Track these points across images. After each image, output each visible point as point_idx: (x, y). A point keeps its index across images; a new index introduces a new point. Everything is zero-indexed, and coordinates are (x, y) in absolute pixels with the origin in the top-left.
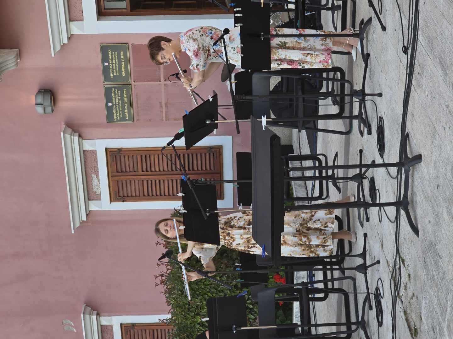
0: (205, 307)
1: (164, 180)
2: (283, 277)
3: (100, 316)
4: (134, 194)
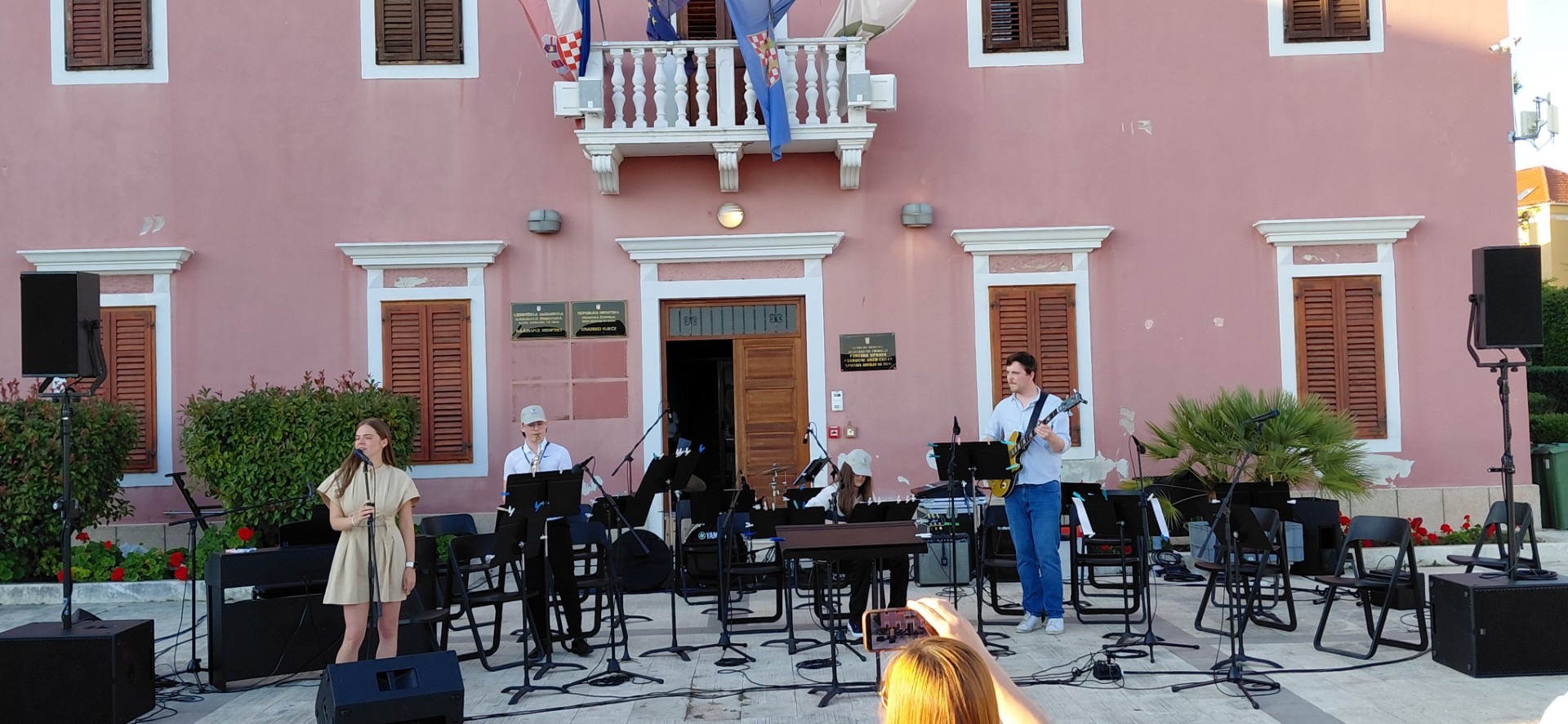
1: (419, 380)
3: (171, 275)
4: (395, 336)
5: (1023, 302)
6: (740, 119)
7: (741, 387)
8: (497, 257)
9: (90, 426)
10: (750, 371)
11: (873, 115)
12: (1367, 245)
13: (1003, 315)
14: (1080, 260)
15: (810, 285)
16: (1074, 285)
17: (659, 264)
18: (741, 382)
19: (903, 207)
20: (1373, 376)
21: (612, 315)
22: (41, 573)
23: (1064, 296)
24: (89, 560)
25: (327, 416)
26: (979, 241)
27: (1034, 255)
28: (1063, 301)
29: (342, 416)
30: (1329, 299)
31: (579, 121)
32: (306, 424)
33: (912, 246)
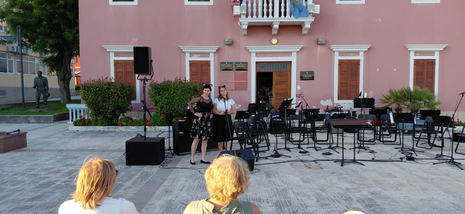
1: (198, 80)
4: (192, 69)
5: (347, 64)
6: (280, 15)
7: (275, 84)
8: (217, 51)
9: (126, 88)
10: (277, 80)
11: (314, 15)
12: (432, 51)
13: (342, 67)
14: (362, 54)
15: (293, 59)
16: (360, 60)
17: (256, 53)
18: (275, 82)
19: (318, 39)
20: (432, 84)
21: (244, 65)
22: (113, 123)
23: (357, 62)
24: (126, 121)
25: (183, 88)
26: (337, 48)
27: (350, 52)
28: (357, 64)
29: (187, 88)
30: (423, 65)
31: (240, 16)
32: (178, 90)
33: (319, 49)
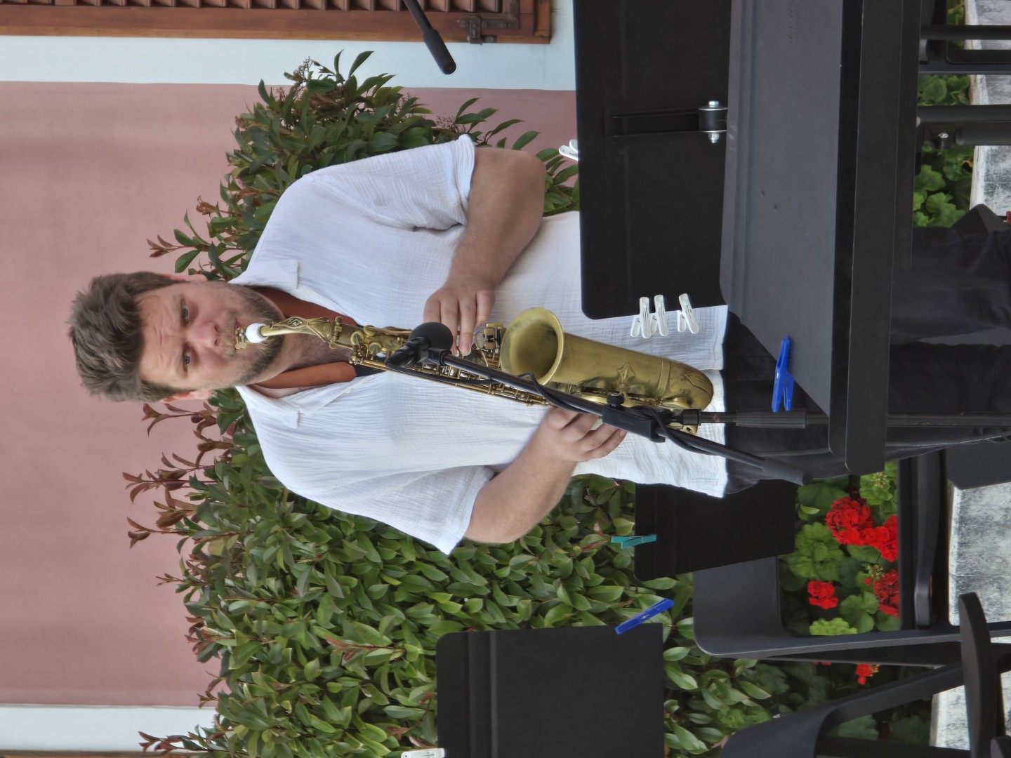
0: (421, 676)
2: (881, 513)
